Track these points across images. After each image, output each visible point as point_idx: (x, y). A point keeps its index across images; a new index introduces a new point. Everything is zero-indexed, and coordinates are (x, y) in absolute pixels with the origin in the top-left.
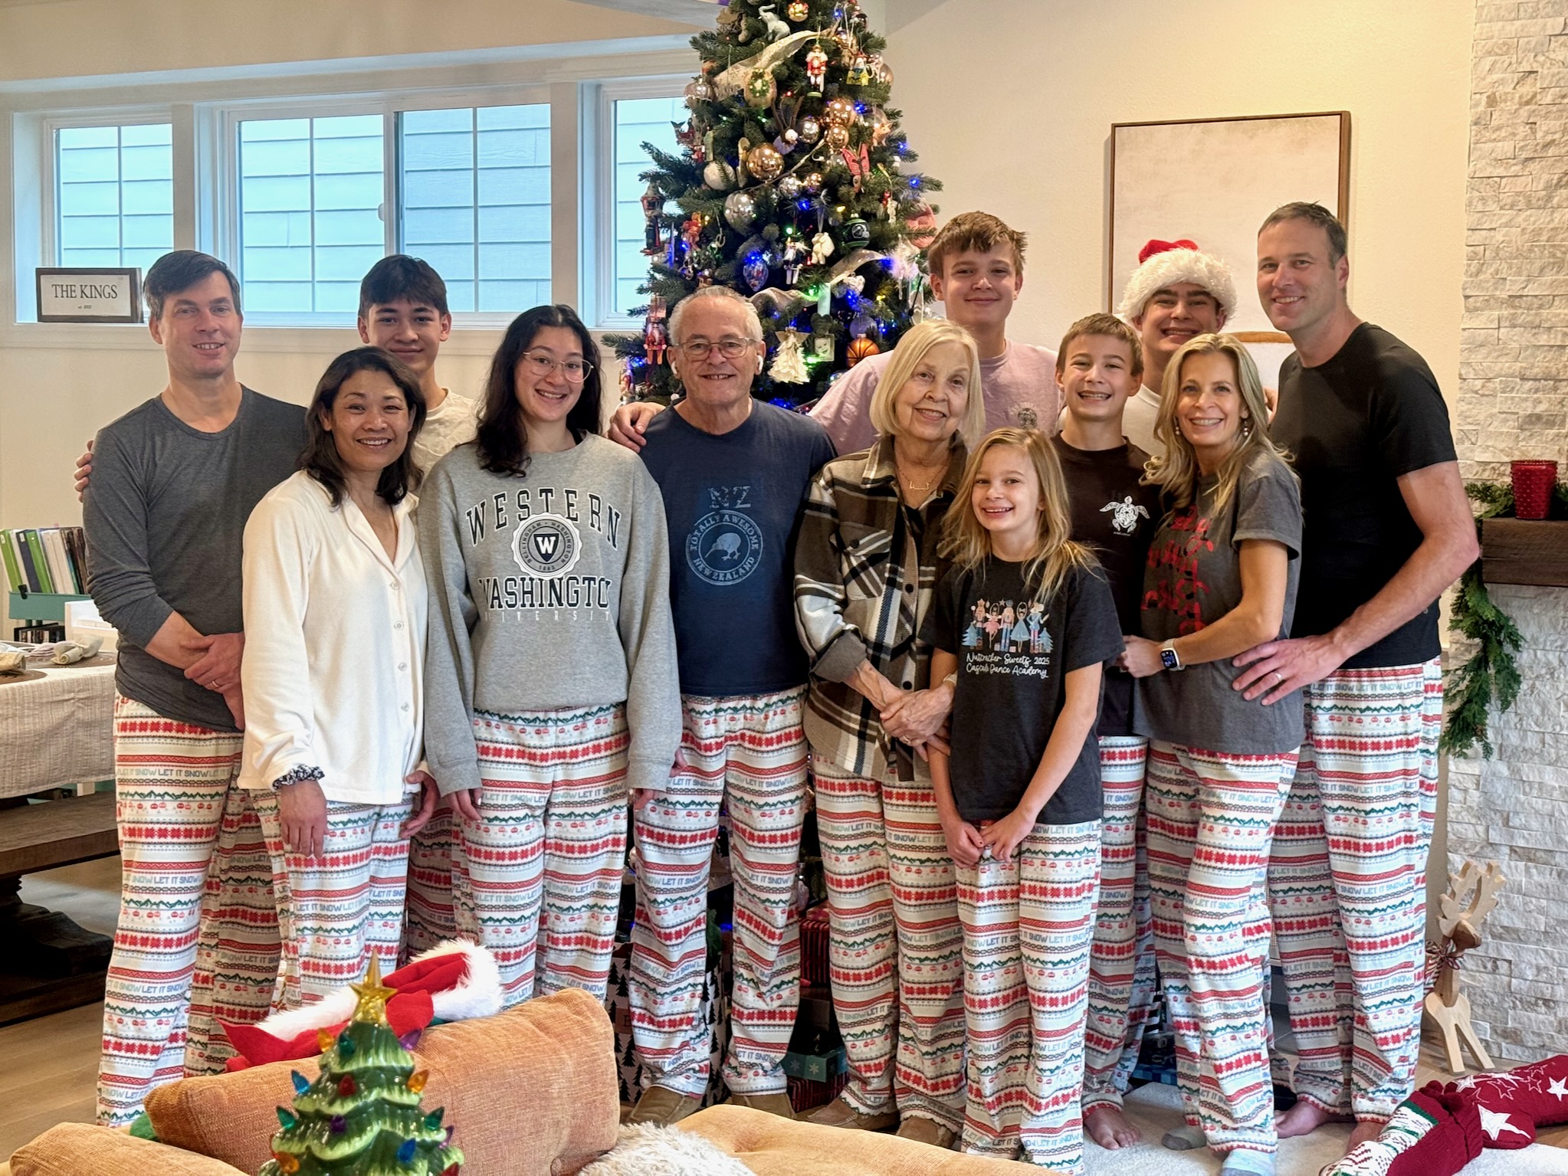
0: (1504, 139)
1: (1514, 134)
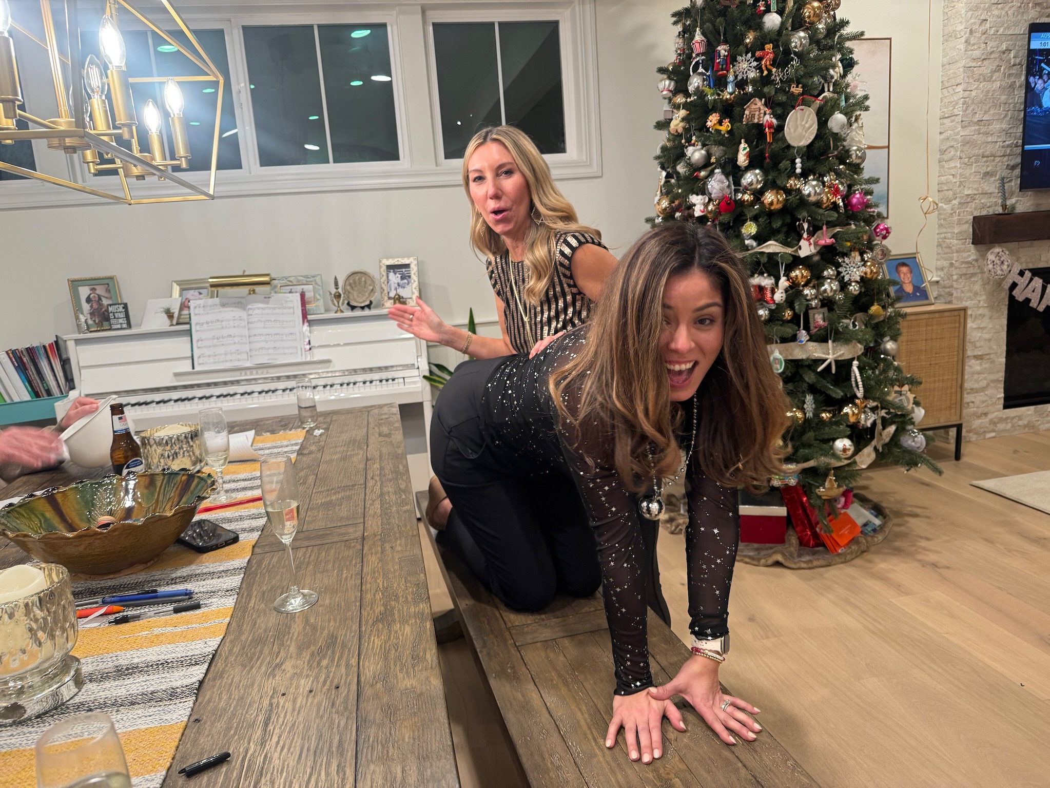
0: (976, 50)
1: (979, 48)
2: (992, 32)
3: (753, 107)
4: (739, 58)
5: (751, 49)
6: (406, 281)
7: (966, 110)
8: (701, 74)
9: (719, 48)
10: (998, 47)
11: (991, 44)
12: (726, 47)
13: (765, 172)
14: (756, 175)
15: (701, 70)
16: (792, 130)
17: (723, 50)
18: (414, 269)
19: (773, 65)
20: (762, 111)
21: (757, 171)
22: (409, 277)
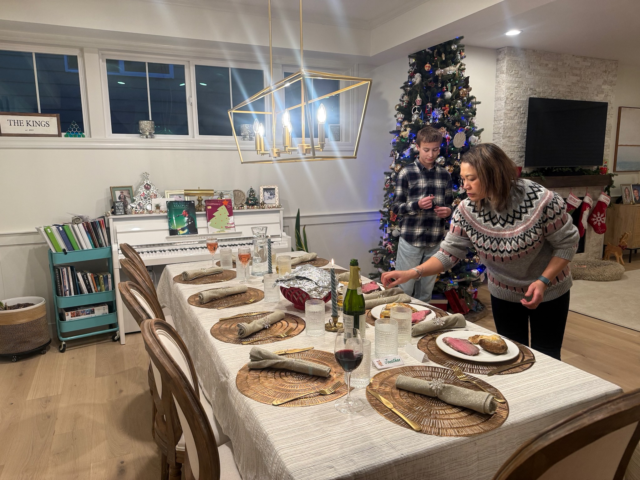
0: (508, 106)
2: (515, 99)
3: (442, 130)
4: (435, 109)
5: (440, 106)
6: (272, 196)
7: (504, 131)
8: (417, 113)
9: (428, 104)
10: (517, 105)
11: (514, 104)
12: (431, 104)
13: (446, 157)
14: (442, 159)
15: (417, 111)
16: (456, 141)
17: (429, 105)
18: (277, 190)
19: (449, 113)
20: (446, 133)
21: (442, 157)
22: (275, 194)
